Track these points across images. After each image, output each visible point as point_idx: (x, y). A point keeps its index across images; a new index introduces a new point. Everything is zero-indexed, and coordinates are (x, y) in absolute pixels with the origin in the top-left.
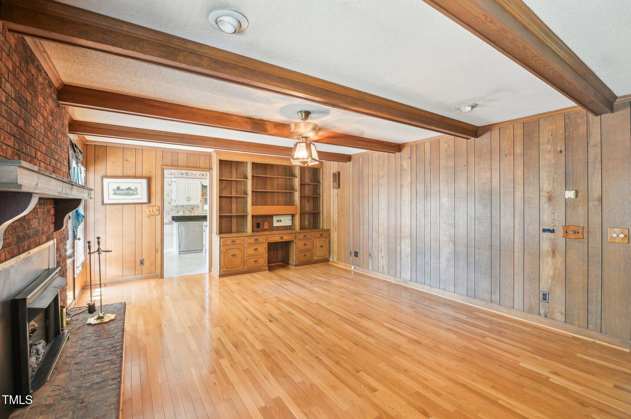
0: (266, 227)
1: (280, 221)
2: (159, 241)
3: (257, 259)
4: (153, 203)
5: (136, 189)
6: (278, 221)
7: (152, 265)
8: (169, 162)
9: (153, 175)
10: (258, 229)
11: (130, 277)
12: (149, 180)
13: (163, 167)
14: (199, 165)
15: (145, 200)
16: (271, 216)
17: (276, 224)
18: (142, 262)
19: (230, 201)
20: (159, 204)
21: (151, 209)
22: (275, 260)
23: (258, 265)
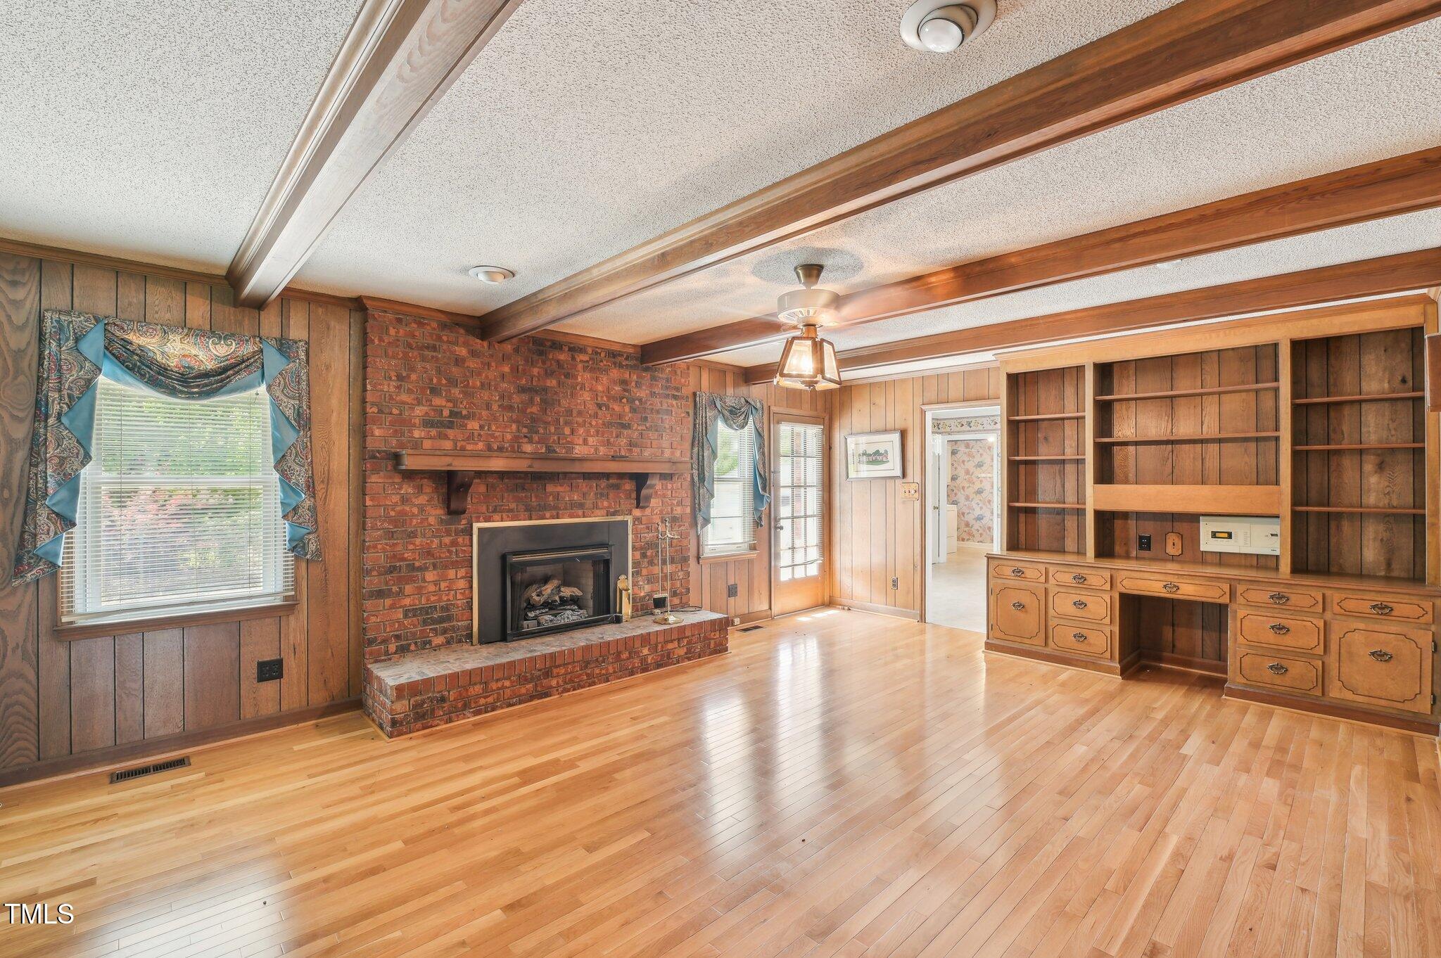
0: (1171, 550)
1: (1226, 535)
2: (918, 550)
3: (1084, 632)
4: (909, 478)
5: (886, 452)
6: (1217, 535)
7: (908, 593)
8: (933, 396)
9: (909, 425)
10: (1145, 553)
11: (880, 606)
12: (903, 434)
13: (924, 407)
14: (987, 393)
15: (898, 472)
16: (1193, 518)
17: (1208, 544)
18: (895, 583)
19: (1060, 471)
20: (918, 479)
21: (906, 487)
22: (1206, 661)
23: (1088, 649)
